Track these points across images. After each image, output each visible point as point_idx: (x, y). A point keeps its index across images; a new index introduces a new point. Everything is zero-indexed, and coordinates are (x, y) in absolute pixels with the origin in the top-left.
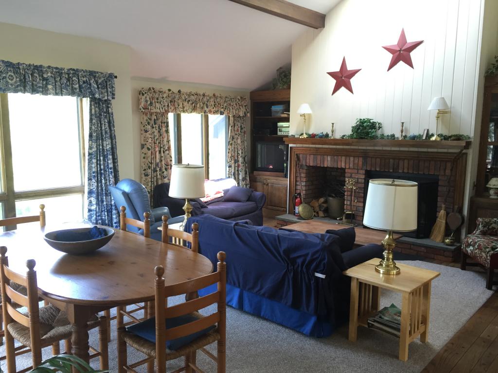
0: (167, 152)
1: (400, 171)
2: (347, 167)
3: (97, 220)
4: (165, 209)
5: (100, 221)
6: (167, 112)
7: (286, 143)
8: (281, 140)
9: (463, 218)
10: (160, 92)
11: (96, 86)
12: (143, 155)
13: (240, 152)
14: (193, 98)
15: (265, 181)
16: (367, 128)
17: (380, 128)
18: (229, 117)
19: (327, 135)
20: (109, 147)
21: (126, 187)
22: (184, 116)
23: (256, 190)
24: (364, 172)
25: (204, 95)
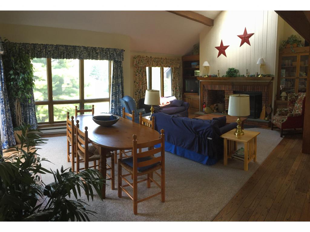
0: (145, 84)
1: (247, 91)
2: (225, 90)
3: (114, 113)
4: (143, 110)
5: (116, 113)
6: (146, 66)
7: (198, 80)
8: (196, 78)
9: (272, 109)
10: (143, 57)
11: (116, 55)
12: (135, 86)
13: (178, 84)
14: (157, 60)
15: (189, 97)
16: (233, 72)
17: (238, 72)
18: (172, 68)
19: (216, 76)
20: (120, 82)
21: (126, 99)
22: (153, 68)
23: (185, 101)
24: (232, 92)
25: (161, 58)
